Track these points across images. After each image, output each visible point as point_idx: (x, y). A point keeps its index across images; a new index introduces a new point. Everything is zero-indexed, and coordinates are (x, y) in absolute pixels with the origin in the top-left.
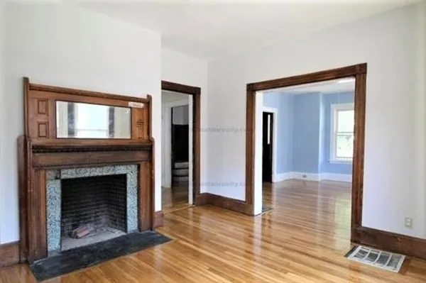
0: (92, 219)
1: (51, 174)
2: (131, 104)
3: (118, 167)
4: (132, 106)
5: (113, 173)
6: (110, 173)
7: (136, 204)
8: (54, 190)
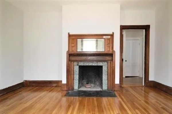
0: (93, 82)
1: (75, 63)
2: (104, 37)
3: (99, 63)
4: (105, 38)
5: (97, 65)
6: (96, 65)
7: (107, 79)
8: (76, 69)
